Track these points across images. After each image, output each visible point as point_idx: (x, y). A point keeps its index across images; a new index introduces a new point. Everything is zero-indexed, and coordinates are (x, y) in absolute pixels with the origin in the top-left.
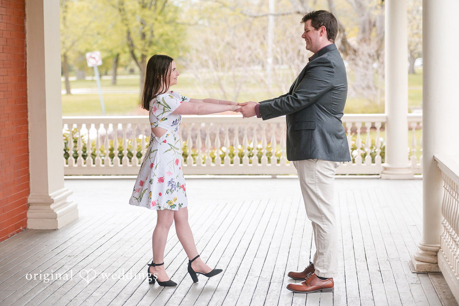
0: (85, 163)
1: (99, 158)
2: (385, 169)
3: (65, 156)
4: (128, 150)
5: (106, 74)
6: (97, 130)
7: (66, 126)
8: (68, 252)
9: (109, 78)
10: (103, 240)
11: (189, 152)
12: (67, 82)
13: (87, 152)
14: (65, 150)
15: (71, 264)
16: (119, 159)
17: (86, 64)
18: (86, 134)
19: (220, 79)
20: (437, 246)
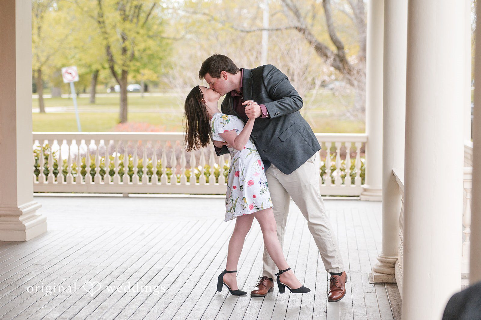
0: (56, 181)
1: (71, 175)
2: (365, 190)
3: (36, 173)
4: (100, 167)
5: (84, 92)
6: (69, 146)
7: (37, 143)
8: (36, 261)
9: (87, 96)
10: (71, 252)
11: (164, 170)
12: (41, 100)
13: (58, 168)
14: (35, 167)
15: (37, 271)
16: (91, 177)
17: (62, 81)
18: (57, 151)
20: (395, 258)
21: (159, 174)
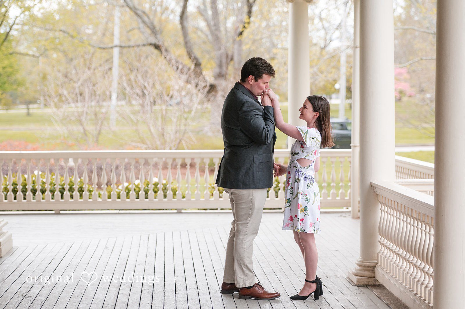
4: (32, 185)
11: (86, 187)
19: (80, 115)
20: (374, 262)
21: (81, 190)
